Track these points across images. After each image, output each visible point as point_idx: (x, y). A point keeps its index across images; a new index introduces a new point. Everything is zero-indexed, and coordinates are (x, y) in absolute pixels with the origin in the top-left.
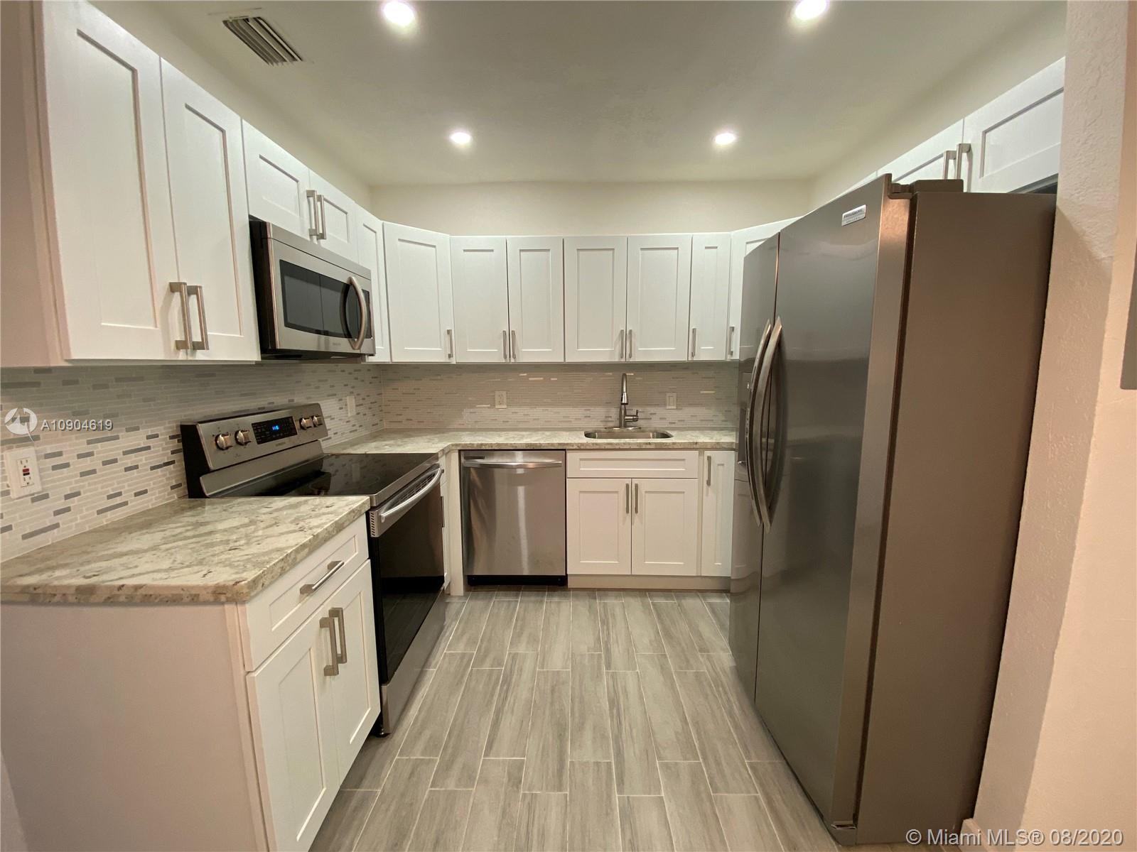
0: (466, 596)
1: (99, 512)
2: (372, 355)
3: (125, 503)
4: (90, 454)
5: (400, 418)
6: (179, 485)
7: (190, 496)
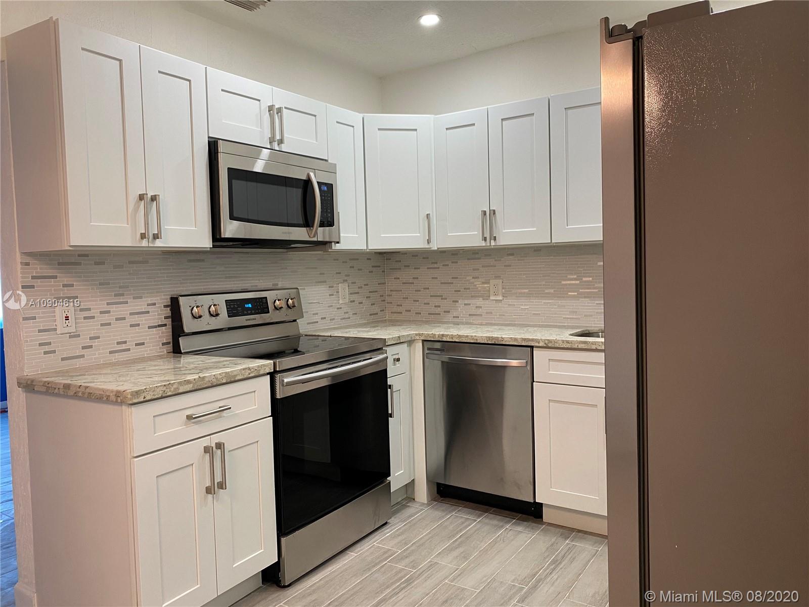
0: (428, 505)
1: (111, 352)
2: (338, 243)
3: (129, 350)
4: (108, 312)
5: (399, 309)
6: (168, 343)
7: (174, 352)
